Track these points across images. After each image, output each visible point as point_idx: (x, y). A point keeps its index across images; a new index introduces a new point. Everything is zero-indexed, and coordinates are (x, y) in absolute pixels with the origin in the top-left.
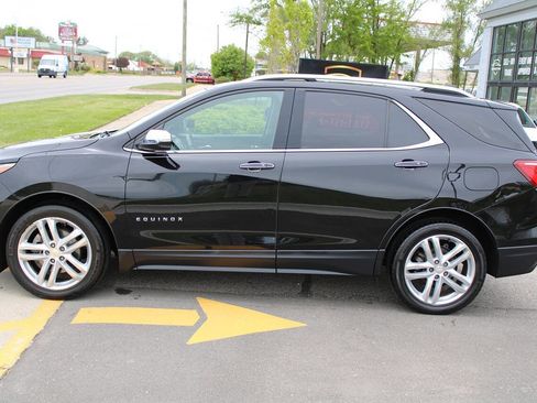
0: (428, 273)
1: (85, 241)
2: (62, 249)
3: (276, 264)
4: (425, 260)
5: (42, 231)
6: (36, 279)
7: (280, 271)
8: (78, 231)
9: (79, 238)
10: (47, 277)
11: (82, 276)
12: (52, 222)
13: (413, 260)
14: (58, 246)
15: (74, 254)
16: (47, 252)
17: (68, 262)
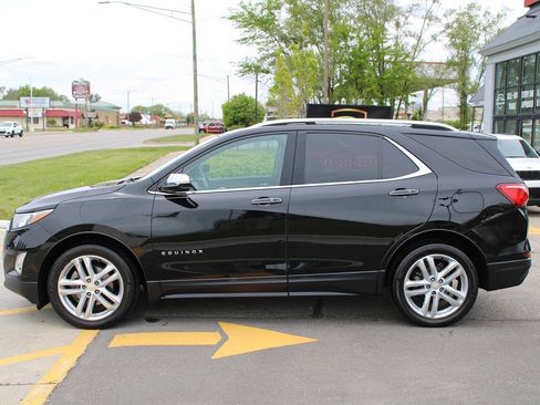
0: (426, 289)
1: (117, 275)
2: (97, 283)
3: (288, 288)
4: (422, 278)
5: (79, 268)
6: (75, 311)
7: (292, 294)
8: (111, 267)
9: (112, 273)
10: (84, 310)
11: (116, 307)
12: (87, 259)
13: (412, 278)
14: (93, 281)
15: (108, 288)
16: (84, 287)
17: (103, 295)
